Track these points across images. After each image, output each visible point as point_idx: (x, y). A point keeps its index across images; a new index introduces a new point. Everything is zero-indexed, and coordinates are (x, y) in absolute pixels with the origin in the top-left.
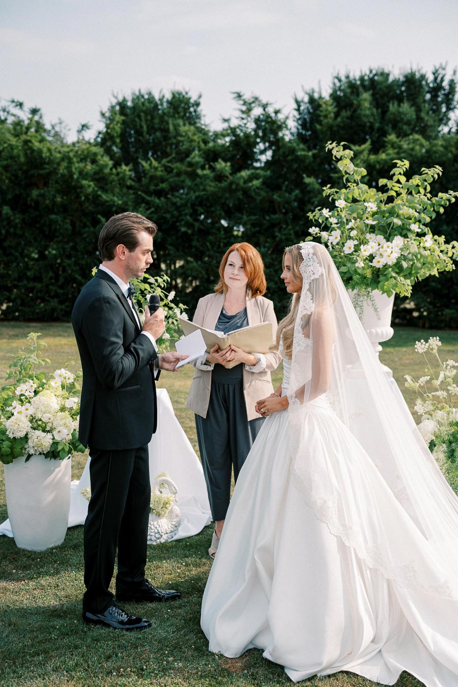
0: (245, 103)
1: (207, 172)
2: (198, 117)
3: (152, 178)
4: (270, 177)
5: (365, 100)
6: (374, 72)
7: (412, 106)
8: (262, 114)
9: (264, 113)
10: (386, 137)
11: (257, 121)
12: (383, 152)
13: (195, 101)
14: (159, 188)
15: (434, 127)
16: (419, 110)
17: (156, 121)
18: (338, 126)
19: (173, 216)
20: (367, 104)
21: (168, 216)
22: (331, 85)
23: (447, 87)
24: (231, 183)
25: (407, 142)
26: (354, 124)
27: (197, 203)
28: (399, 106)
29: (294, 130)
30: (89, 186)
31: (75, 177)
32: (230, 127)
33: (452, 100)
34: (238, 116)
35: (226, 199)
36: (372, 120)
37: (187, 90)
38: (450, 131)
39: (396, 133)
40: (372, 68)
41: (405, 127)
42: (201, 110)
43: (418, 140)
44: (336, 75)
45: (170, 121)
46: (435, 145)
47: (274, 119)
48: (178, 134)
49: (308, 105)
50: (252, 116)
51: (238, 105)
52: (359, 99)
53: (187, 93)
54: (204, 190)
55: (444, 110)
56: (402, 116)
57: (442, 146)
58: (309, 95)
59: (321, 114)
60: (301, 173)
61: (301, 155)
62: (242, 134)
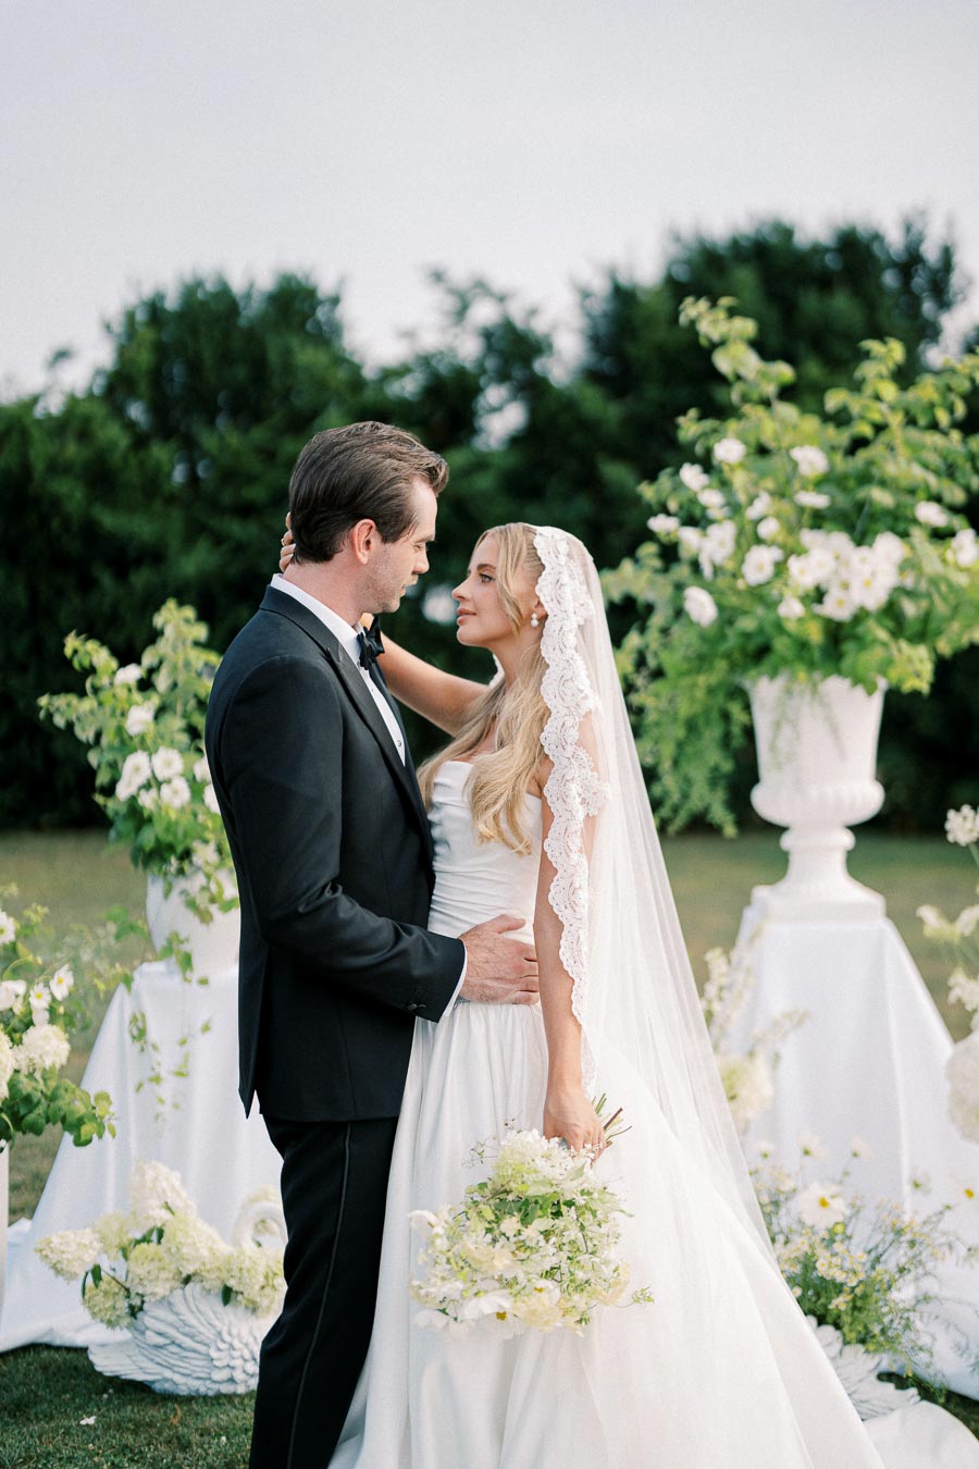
2: (337, 331)
4: (521, 471)
7: (855, 299)
8: (497, 319)
9: (499, 316)
13: (330, 294)
14: (242, 497)
16: (871, 308)
23: (934, 260)
28: (823, 299)
30: (70, 497)
31: (37, 473)
32: (417, 351)
42: (344, 314)
45: (272, 342)
47: (522, 329)
49: (608, 302)
50: (473, 324)
53: (309, 277)
56: (833, 322)
58: (610, 277)
59: (636, 317)
60: (589, 455)
62: (446, 370)
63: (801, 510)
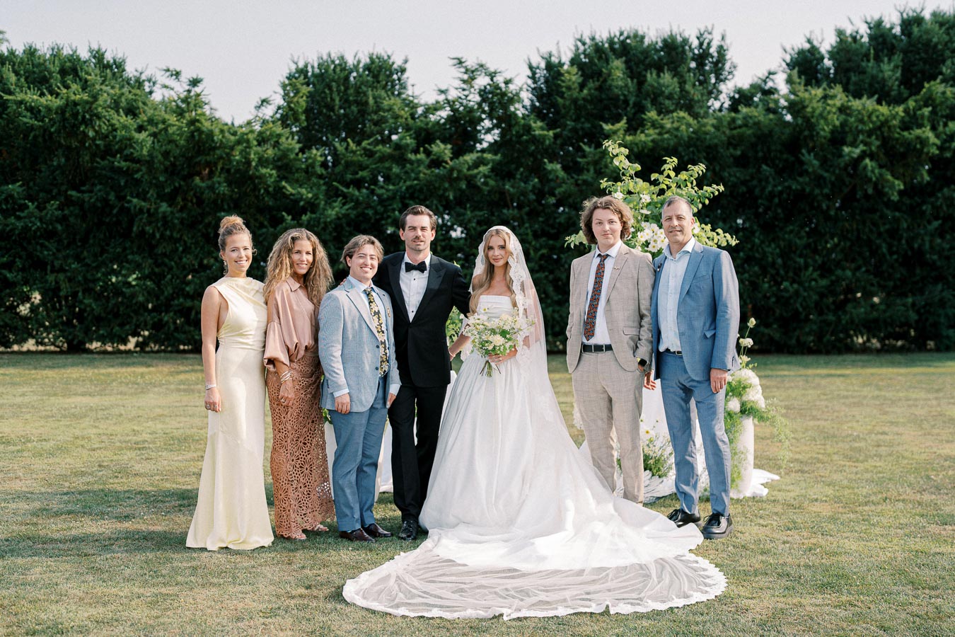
0: (467, 71)
1: (421, 156)
2: (404, 87)
3: (348, 165)
4: (500, 163)
5: (617, 68)
6: (625, 34)
7: (674, 76)
8: (489, 84)
9: (491, 83)
10: (645, 114)
11: (483, 93)
12: (642, 132)
13: (400, 67)
14: (358, 176)
15: (703, 103)
16: (682, 83)
17: (351, 91)
18: (584, 99)
19: (376, 213)
20: (619, 74)
21: (370, 212)
22: (573, 48)
23: (715, 54)
24: (452, 170)
25: (671, 120)
26: (604, 96)
27: (407, 195)
28: (659, 76)
29: (527, 103)
30: (271, 175)
31: (254, 164)
32: (447, 99)
33: (722, 69)
34: (458, 86)
35: (446, 190)
36: (626, 93)
37: (389, 54)
38: (722, 106)
39: (656, 109)
40: (623, 29)
41: (667, 102)
42: (408, 78)
43: (684, 118)
44: (579, 37)
45: (370, 93)
46: (704, 125)
47: (504, 90)
48: (379, 108)
49: (545, 72)
50: (476, 87)
51: (459, 73)
52: (609, 67)
53: (389, 57)
54: (415, 179)
55: (713, 81)
56: (664, 89)
57: (713, 126)
58: (546, 59)
59: (563, 84)
60: (539, 157)
61: (540, 135)
62: (461, 109)
63: (642, 214)
